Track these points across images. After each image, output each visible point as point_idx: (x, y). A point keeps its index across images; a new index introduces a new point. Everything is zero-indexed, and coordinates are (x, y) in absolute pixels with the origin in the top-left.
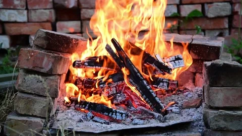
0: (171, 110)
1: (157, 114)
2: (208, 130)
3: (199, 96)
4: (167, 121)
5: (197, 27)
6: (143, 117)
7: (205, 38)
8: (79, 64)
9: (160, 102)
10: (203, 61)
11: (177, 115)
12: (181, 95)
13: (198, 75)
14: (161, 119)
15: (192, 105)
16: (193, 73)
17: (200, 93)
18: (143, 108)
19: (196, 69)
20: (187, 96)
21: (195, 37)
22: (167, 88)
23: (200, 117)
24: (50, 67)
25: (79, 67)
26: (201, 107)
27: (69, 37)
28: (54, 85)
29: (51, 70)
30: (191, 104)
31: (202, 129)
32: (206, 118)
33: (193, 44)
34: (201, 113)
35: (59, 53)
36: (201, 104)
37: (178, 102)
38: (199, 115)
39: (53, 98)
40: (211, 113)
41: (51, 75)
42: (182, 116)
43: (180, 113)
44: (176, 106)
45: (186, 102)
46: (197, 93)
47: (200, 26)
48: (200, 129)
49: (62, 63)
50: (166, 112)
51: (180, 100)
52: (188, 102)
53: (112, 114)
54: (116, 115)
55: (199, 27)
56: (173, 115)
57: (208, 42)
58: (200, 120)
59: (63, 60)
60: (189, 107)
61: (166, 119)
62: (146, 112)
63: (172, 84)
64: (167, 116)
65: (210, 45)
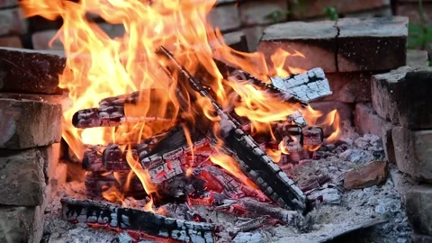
0: (321, 198)
1: (288, 214)
2: (424, 238)
3: (377, 155)
4: (316, 226)
5: (329, 11)
6: (257, 223)
7: (365, 22)
8: (86, 118)
9: (290, 182)
10: (369, 74)
11: (335, 207)
12: (333, 159)
13: (361, 108)
14: (301, 223)
15: (367, 180)
16: (348, 104)
17: (376, 149)
18: (252, 201)
19: (353, 94)
20: (348, 159)
21: (341, 22)
22: (299, 146)
23: (394, 207)
24: (11, 132)
25: (87, 124)
26: (389, 181)
27: (56, 57)
28: (29, 176)
29: (16, 138)
30: (364, 176)
31: (406, 236)
32: (415, 210)
33: (342, 38)
34: (394, 197)
35: (37, 96)
36: (388, 175)
37: (331, 175)
38: (389, 202)
39: (31, 208)
40: (428, 195)
41: (19, 151)
42: (349, 209)
43: (341, 203)
44: (330, 187)
45: (351, 175)
46: (370, 148)
47: (335, 7)
48: (401, 237)
49: (43, 118)
50: (310, 205)
51: (334, 172)
52: (354, 173)
53: (179, 235)
54: (188, 235)
55: (333, 10)
56: (326, 209)
57: (375, 31)
58: (396, 213)
59: (44, 112)
60: (360, 186)
61: (311, 222)
62: (261, 211)
63: (309, 135)
64: (313, 213)
65: (381, 36)
